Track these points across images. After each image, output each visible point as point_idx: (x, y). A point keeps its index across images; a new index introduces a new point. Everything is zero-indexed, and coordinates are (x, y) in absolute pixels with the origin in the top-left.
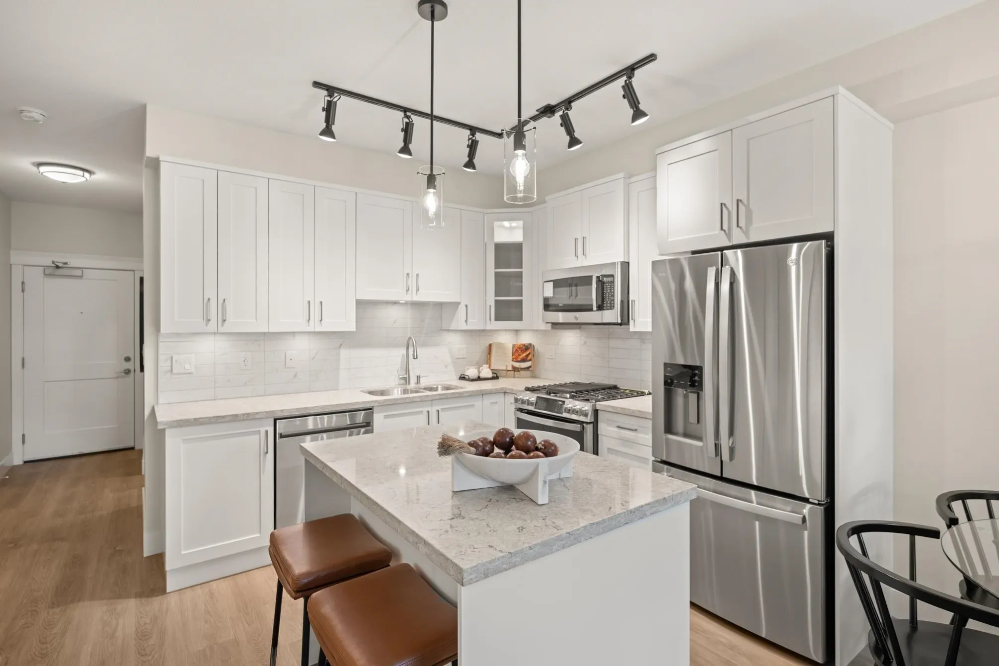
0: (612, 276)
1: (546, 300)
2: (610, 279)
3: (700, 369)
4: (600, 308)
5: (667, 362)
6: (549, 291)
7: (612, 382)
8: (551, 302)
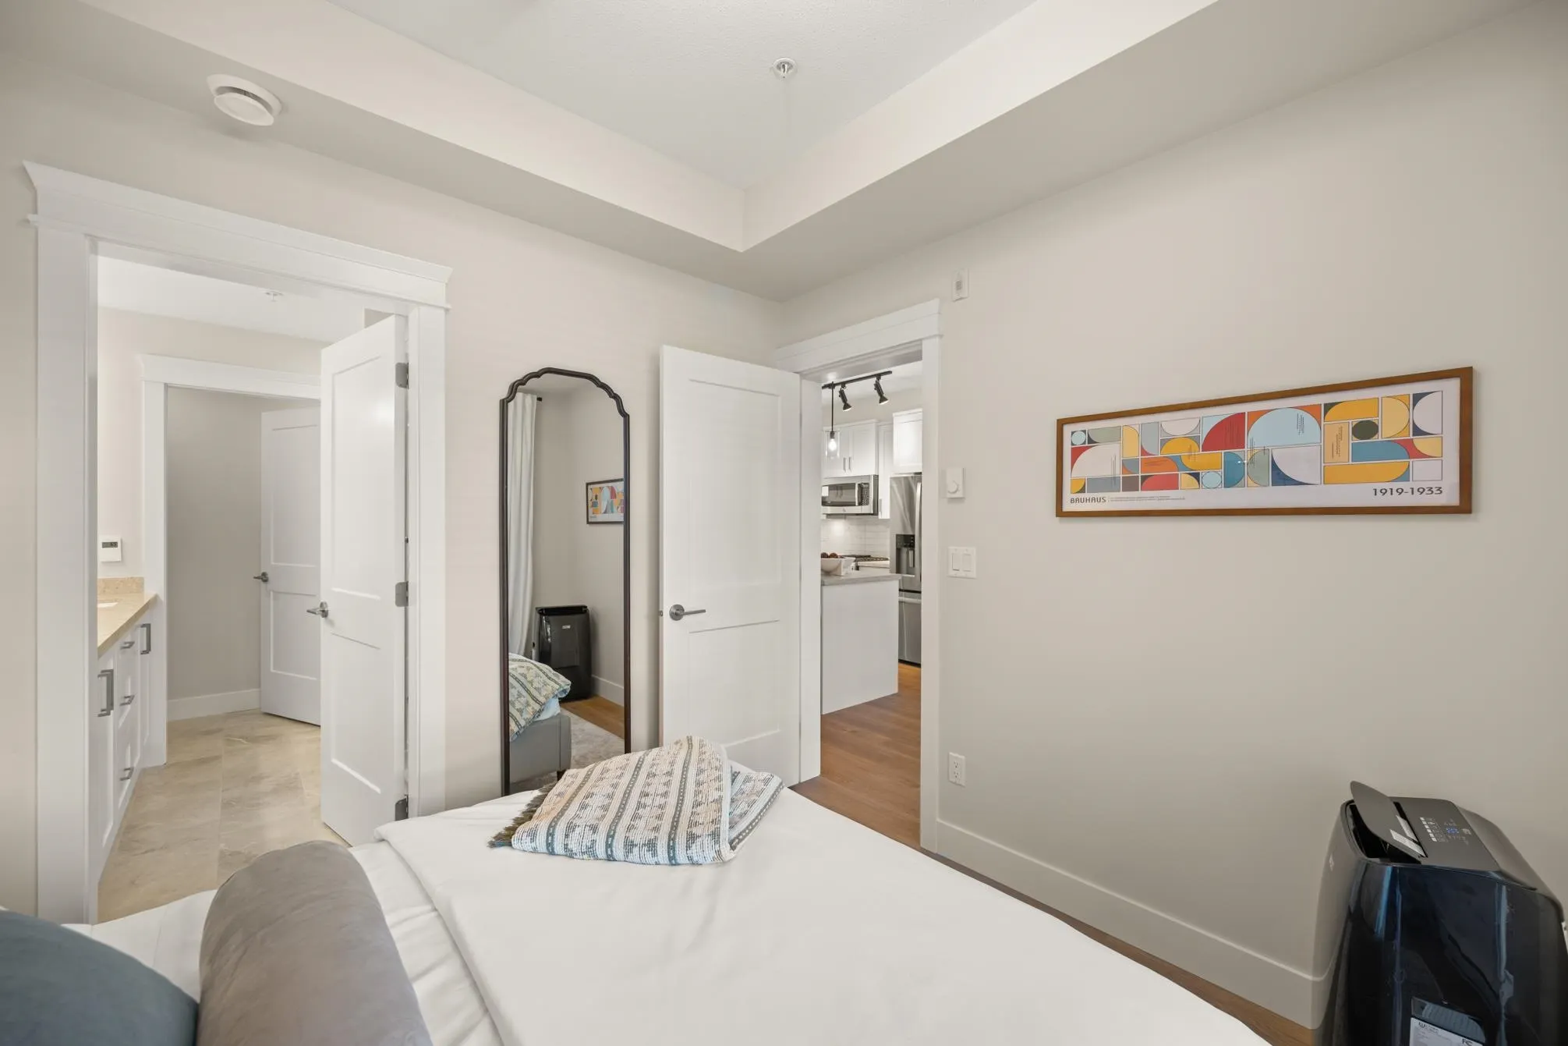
0: (868, 484)
1: (823, 498)
2: (867, 486)
3: (913, 536)
4: (860, 504)
5: (899, 533)
6: (825, 492)
7: (867, 554)
8: (827, 500)
